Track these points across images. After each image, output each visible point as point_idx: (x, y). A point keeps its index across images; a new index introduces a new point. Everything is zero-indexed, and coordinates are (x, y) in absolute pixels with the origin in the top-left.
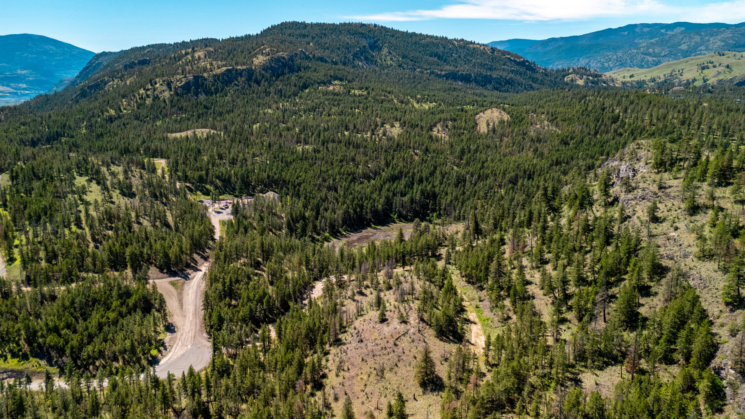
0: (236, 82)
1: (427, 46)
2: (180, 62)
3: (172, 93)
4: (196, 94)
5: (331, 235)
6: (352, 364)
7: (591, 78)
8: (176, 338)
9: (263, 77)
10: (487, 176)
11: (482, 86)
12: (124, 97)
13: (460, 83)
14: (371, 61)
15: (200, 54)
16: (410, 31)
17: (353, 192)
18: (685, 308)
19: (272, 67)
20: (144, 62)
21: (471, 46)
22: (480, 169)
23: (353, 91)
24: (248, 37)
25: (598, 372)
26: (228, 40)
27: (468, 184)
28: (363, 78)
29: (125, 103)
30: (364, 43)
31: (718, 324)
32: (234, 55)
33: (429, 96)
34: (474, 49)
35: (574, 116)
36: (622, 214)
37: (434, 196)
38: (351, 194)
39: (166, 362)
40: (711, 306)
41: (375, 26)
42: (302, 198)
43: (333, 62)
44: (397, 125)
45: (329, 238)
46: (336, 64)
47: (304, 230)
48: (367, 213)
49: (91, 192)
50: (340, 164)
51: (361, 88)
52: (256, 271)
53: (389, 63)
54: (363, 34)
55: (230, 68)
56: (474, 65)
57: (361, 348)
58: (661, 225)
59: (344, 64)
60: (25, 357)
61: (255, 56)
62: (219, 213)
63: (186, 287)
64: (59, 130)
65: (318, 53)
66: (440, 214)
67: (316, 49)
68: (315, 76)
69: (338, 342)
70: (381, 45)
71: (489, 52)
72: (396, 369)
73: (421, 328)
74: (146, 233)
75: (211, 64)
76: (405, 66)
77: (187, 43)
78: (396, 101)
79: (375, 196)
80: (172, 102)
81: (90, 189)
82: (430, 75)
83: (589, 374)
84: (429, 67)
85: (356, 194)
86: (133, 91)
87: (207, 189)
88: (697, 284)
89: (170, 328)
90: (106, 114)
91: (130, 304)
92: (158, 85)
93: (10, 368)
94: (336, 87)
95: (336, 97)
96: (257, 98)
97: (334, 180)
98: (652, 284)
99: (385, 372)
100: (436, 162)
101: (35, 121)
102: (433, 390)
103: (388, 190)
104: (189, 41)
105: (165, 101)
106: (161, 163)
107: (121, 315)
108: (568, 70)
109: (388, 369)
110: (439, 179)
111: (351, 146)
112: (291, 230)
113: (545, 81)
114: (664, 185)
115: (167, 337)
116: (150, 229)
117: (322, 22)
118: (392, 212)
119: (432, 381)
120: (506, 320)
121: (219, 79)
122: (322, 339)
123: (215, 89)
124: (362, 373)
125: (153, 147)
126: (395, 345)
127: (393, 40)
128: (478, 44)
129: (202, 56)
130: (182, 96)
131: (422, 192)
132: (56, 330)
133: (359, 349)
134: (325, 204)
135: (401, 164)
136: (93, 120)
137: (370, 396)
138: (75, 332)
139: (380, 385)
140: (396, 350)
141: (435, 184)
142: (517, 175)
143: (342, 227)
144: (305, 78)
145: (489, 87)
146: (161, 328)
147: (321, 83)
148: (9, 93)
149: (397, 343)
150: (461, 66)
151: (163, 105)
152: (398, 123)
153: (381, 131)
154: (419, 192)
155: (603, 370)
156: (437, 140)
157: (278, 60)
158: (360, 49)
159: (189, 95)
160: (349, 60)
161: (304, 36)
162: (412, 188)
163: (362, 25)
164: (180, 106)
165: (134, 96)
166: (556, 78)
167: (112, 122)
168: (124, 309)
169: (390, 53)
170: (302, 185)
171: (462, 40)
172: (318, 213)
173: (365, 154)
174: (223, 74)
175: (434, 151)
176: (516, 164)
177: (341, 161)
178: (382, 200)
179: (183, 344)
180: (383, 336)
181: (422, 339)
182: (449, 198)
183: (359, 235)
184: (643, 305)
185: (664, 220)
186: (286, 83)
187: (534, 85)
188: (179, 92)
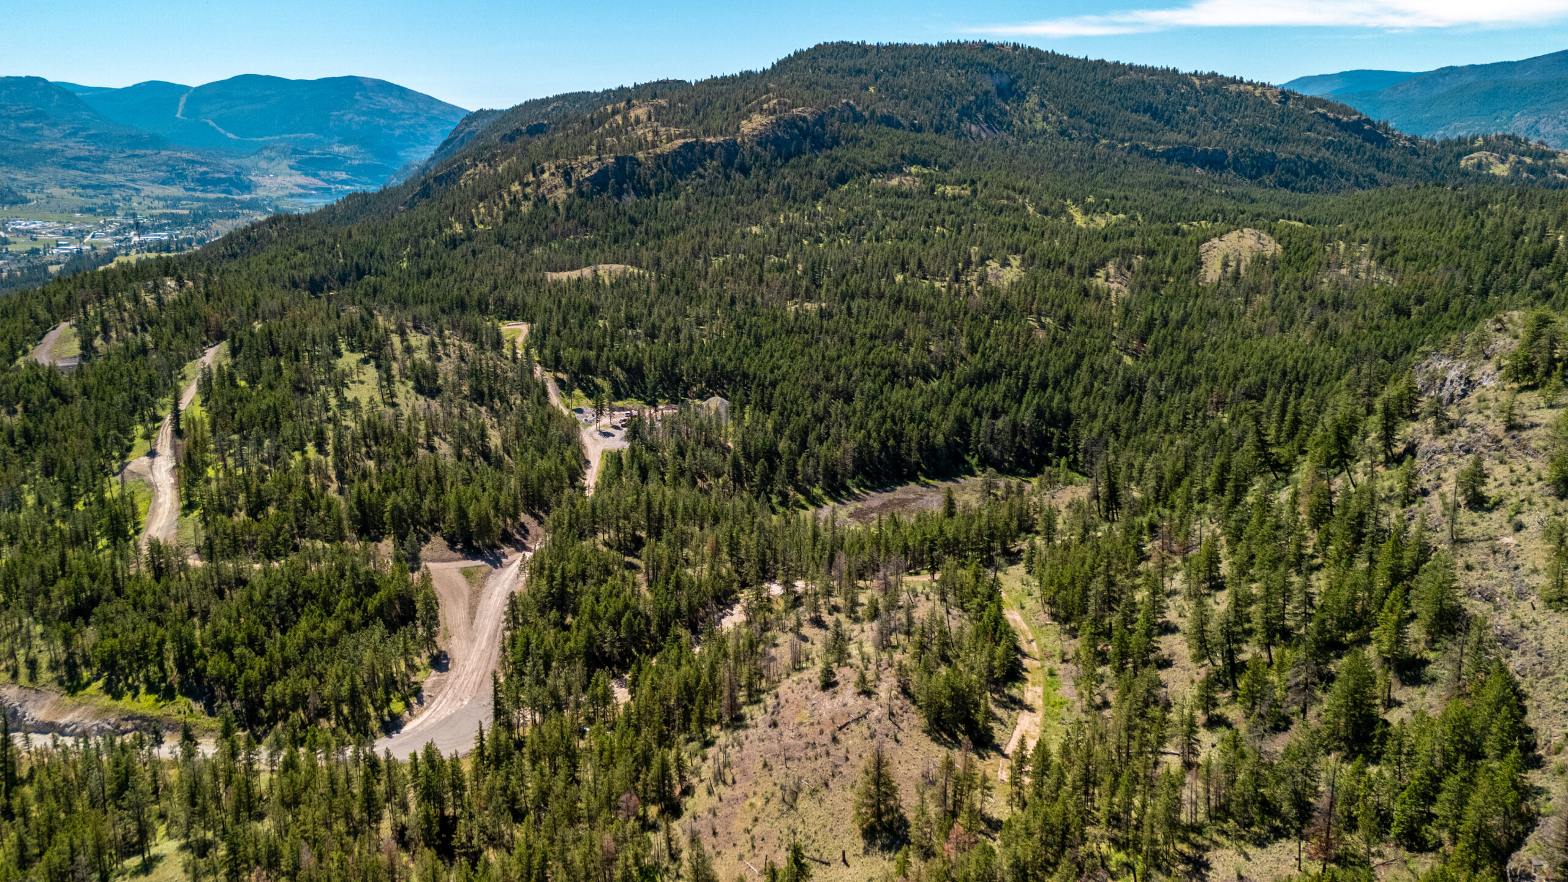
0: (701, 170)
1: (1129, 91)
2: (600, 129)
3: (571, 191)
4: (619, 194)
5: (827, 493)
6: (744, 773)
7: (1528, 160)
8: (446, 681)
9: (756, 160)
10: (1195, 381)
11: (1251, 178)
12: (482, 198)
13: (1198, 170)
14: (1000, 123)
15: (640, 112)
16: (1092, 58)
17: (885, 403)
18: (1474, 721)
19: (777, 138)
20: (537, 130)
21: (1233, 88)
22: (1183, 363)
23: (942, 189)
24: (747, 75)
25: (1251, 850)
26: (707, 83)
27: (1148, 397)
28: (976, 159)
29: (482, 210)
30: (988, 84)
31: (1552, 766)
32: (705, 116)
33: (1113, 198)
34: (1239, 94)
35: (1441, 248)
36: (1410, 485)
37: (1066, 419)
38: (880, 407)
39: (414, 729)
40: (1547, 721)
41: (1016, 47)
42: (774, 414)
43: (913, 125)
44: (1015, 261)
45: (821, 500)
46: (919, 129)
47: (768, 479)
48: (910, 450)
49: (362, 382)
50: (869, 344)
51: (959, 182)
52: (627, 559)
53: (1039, 127)
54: (986, 66)
55: (689, 140)
56: (1236, 131)
57: (770, 738)
58: (1487, 516)
59: (938, 130)
60: (169, 694)
61: (747, 116)
62: (607, 435)
63: (491, 582)
64: (362, 261)
65: (882, 110)
66: (1075, 460)
67: (881, 99)
68: (867, 157)
69: (737, 721)
70: (1024, 88)
71: (1274, 102)
72: (824, 792)
73: (896, 710)
74: (436, 468)
75: (656, 133)
76: (1075, 133)
77: (628, 89)
78: (1031, 210)
79: (934, 415)
80: (568, 209)
81: (362, 377)
82: (1129, 153)
83: (1231, 853)
84: (1128, 135)
85: (891, 410)
86: (500, 187)
87: (596, 387)
88: (1528, 666)
89: (440, 662)
90: (447, 231)
91: (369, 607)
92: (546, 175)
93: (140, 712)
94: (909, 180)
95: (901, 201)
96: (737, 203)
97: (849, 376)
98: (1432, 656)
99: (800, 795)
100: (1083, 344)
101: (323, 242)
102: (884, 848)
103: (965, 404)
104: (631, 86)
105: (556, 208)
106: (517, 332)
107: (349, 627)
108: (1472, 142)
109: (807, 790)
110: (1082, 384)
111: (902, 306)
112: (739, 477)
113: (1410, 168)
114: (1519, 420)
115: (428, 679)
116: (450, 461)
117: (901, 41)
118: (968, 451)
119: (889, 828)
120: (1099, 708)
121: (666, 164)
122: (702, 713)
123: (657, 184)
124: (755, 794)
125: (510, 297)
126: (835, 740)
127: (1052, 78)
128: (1250, 83)
129: (644, 117)
130: (590, 197)
131: (1039, 413)
132: (227, 646)
133: (766, 742)
134: (821, 429)
135: (1003, 349)
136: (423, 242)
137: (758, 843)
138: (262, 653)
139: (783, 824)
140: (832, 751)
141: (1072, 395)
142: (1264, 382)
143: (853, 477)
144: (844, 160)
145: (1268, 179)
146: (422, 660)
147: (879, 170)
148: (316, 189)
149: (840, 736)
150: (1205, 132)
151: (551, 214)
152: (1018, 257)
153: (975, 276)
154: (1031, 409)
155: (1264, 847)
156: (1098, 298)
157: (792, 123)
158: (977, 97)
159: (605, 195)
160: (949, 122)
161: (859, 72)
162: (1020, 402)
163: (987, 47)
164: (583, 217)
165: (501, 196)
166: (1437, 159)
167: (455, 247)
168: (357, 617)
169: (1043, 105)
170: (778, 387)
171: (1213, 75)
172: (803, 446)
173: (928, 324)
174: (676, 153)
175: (1083, 322)
176: (1266, 357)
177: (873, 337)
178: (946, 426)
179: (455, 696)
180: (814, 720)
181: (891, 733)
182: (1097, 425)
183: (886, 496)
184: (1400, 704)
185: (1499, 504)
186: (802, 171)
187: (1379, 175)
188: (585, 189)
